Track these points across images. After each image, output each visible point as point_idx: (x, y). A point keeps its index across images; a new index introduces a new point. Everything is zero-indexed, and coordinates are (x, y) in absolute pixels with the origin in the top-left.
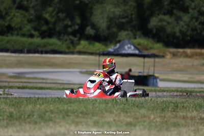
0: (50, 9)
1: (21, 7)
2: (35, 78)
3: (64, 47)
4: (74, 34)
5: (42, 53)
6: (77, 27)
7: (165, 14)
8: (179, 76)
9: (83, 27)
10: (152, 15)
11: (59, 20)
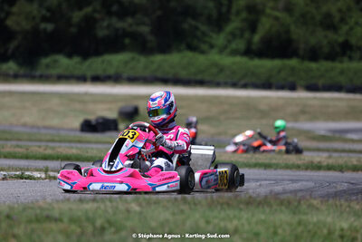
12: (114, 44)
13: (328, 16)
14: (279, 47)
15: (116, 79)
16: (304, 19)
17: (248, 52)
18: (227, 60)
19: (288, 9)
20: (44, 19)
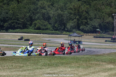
0: (57, 24)
1: (50, 24)
2: (53, 41)
3: (60, 33)
4: (62, 30)
5: (55, 34)
6: (63, 28)
7: (84, 25)
8: (87, 41)
9: (64, 28)
10: (81, 26)
11: (58, 27)
12: (17, 28)
13: (45, 25)
14: (39, 28)
15: (18, 32)
16: (42, 25)
17: (35, 29)
18: (32, 30)
19: (40, 24)
20: (9, 25)
